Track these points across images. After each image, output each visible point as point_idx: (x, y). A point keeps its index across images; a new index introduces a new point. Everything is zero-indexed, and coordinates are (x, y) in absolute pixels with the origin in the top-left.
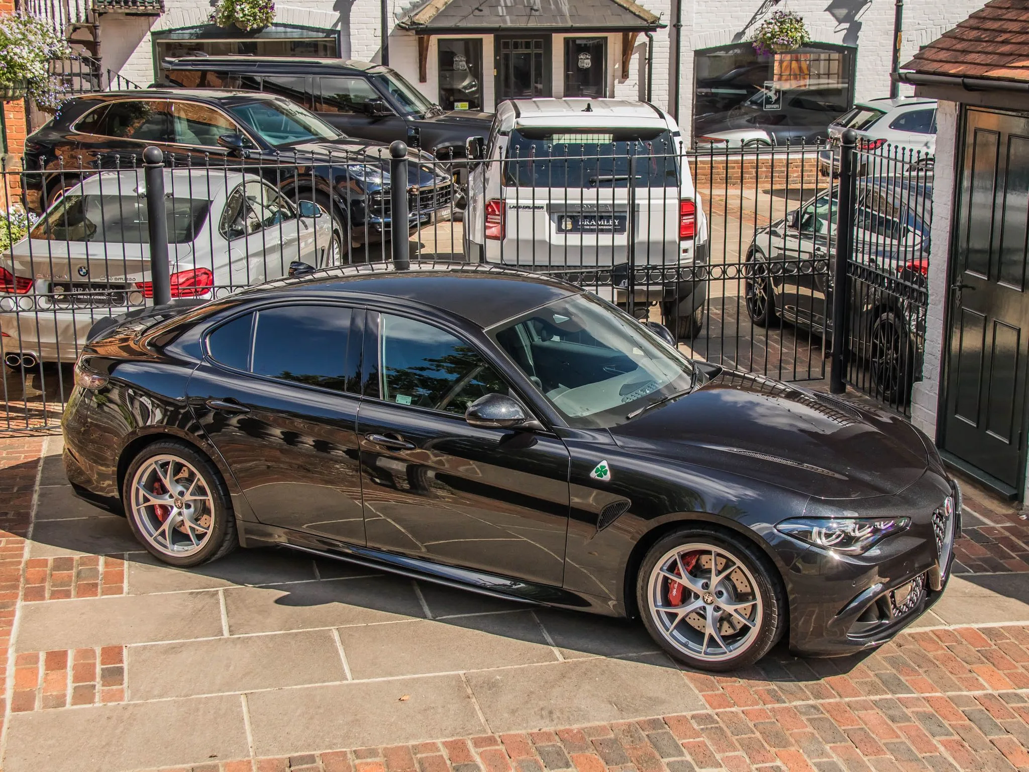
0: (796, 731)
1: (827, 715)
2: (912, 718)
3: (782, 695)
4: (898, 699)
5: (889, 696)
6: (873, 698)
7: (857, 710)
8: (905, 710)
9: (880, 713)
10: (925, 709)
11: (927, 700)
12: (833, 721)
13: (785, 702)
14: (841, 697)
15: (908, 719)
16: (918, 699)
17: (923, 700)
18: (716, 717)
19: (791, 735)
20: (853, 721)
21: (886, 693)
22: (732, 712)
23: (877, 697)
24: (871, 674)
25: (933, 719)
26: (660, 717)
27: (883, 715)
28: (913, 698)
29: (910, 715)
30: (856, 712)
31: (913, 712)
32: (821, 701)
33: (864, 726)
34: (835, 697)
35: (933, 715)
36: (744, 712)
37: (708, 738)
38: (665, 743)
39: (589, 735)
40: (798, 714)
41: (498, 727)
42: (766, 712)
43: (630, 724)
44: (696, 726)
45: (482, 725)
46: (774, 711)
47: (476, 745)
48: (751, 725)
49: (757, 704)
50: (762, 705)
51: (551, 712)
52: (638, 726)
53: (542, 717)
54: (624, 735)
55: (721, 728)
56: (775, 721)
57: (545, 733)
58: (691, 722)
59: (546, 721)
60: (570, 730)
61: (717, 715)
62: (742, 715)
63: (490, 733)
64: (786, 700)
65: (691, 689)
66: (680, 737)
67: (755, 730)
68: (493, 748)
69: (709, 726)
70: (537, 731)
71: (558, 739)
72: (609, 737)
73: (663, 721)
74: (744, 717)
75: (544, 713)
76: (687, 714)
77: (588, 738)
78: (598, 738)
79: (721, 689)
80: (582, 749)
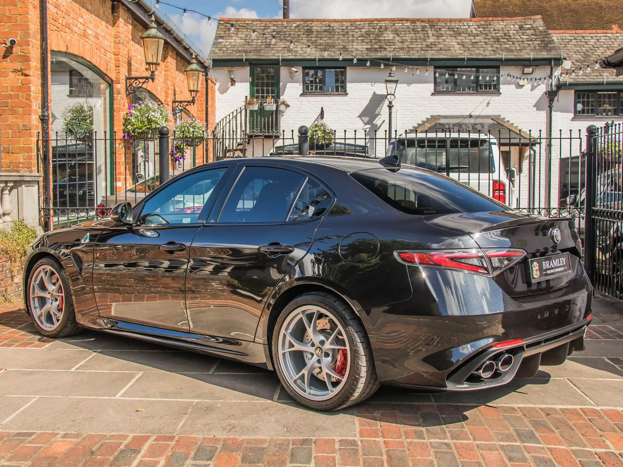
0: (418, 457)
1: (455, 451)
2: (530, 461)
3: (425, 434)
4: (525, 447)
5: (518, 444)
6: (502, 443)
7: (483, 450)
8: (526, 454)
9: (502, 453)
10: (545, 456)
11: (551, 450)
12: (456, 455)
13: (424, 439)
14: (474, 439)
15: (525, 460)
16: (543, 448)
17: (547, 450)
18: (359, 443)
19: (412, 460)
20: (474, 456)
21: (516, 441)
22: (375, 441)
23: (505, 443)
24: (511, 429)
25: (549, 463)
26: (314, 438)
27: (504, 456)
28: (538, 447)
29: (528, 458)
30: (481, 451)
31: (532, 456)
32: (455, 441)
33: (482, 461)
34: (469, 439)
35: (551, 460)
36: (385, 442)
37: (340, 455)
38: (302, 454)
39: (248, 443)
40: (430, 447)
41: (184, 432)
42: (404, 444)
43: (286, 440)
44: (337, 446)
45: (175, 430)
46: (410, 444)
47: (156, 440)
48: (384, 450)
49: (399, 438)
50: (403, 439)
51: (234, 427)
52: (291, 442)
53: (224, 429)
54: (275, 446)
55: (357, 450)
56: (406, 450)
57: (216, 439)
58: (336, 443)
59: (225, 432)
60: (236, 439)
61: (361, 441)
62: (382, 444)
63: (175, 434)
64: (426, 438)
65: (355, 424)
66: (317, 452)
67: (384, 454)
68: (166, 442)
69: (348, 448)
70: (212, 436)
71: (221, 443)
72: (262, 446)
73: (314, 441)
74: (382, 445)
75: (228, 427)
76: (337, 439)
77: (245, 445)
78: (253, 446)
79: (379, 426)
80: (232, 451)
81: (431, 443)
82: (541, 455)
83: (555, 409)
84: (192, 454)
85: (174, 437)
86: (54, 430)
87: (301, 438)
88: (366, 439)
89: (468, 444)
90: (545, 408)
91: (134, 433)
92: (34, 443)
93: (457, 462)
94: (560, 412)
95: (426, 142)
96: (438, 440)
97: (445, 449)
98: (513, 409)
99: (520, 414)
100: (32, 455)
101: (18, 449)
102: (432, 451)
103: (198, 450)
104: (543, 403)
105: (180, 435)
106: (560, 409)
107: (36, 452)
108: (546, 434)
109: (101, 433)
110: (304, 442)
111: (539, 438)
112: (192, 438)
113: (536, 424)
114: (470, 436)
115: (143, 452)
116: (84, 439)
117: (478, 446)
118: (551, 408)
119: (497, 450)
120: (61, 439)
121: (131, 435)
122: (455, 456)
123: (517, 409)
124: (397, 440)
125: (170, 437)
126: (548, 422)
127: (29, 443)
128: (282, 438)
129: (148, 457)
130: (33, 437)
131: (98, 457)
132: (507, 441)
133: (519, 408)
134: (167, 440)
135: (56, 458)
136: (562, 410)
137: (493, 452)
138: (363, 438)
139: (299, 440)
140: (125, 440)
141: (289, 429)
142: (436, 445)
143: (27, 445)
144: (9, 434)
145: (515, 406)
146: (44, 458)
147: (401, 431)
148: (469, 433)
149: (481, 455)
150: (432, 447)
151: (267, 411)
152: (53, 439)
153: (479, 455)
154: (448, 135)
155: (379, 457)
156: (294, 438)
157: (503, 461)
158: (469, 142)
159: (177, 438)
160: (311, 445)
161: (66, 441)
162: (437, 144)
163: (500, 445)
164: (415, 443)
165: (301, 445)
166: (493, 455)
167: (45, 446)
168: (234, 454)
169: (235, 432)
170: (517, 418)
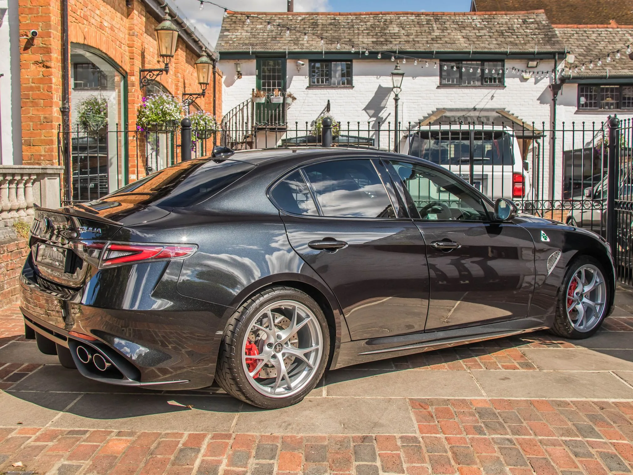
0: (484, 454)
1: (519, 447)
2: (595, 456)
3: (485, 429)
4: (587, 441)
5: (580, 439)
6: (563, 438)
7: (546, 445)
8: (590, 449)
9: (567, 449)
10: (610, 451)
11: (614, 445)
13: (485, 434)
14: (536, 435)
15: (591, 455)
16: (605, 443)
17: (610, 444)
19: (478, 457)
20: (539, 452)
21: (578, 436)
22: (437, 437)
23: (568, 439)
24: (570, 423)
25: (615, 458)
26: (374, 435)
27: (569, 451)
28: (601, 442)
29: (593, 453)
30: (545, 447)
31: (597, 451)
32: (517, 437)
33: (548, 457)
34: (530, 435)
35: (616, 456)
36: (446, 438)
37: (404, 452)
38: (365, 451)
39: (307, 441)
40: (493, 443)
41: (240, 429)
42: (465, 440)
43: (346, 437)
44: (399, 443)
45: (230, 427)
46: (472, 440)
47: (213, 438)
48: (447, 447)
49: (460, 434)
50: (464, 435)
51: (289, 424)
52: (351, 440)
53: (280, 427)
54: (336, 443)
55: (420, 447)
56: (470, 446)
57: (274, 436)
58: (397, 440)
59: (281, 430)
60: (294, 437)
61: (422, 438)
62: (444, 440)
63: (231, 432)
64: (487, 434)
65: (412, 420)
66: (381, 449)
67: (448, 450)
68: (224, 441)
69: (411, 445)
70: (269, 434)
71: (280, 441)
72: (322, 443)
73: (374, 438)
74: (445, 443)
75: (283, 424)
76: (398, 435)
77: (305, 443)
78: (313, 443)
79: (437, 422)
80: (294, 449)
81: (493, 439)
82: (605, 450)
83: (607, 403)
84: (254, 453)
85: (231, 435)
86: (106, 428)
87: (360, 435)
88: (427, 435)
89: (530, 440)
90: (597, 402)
91: (189, 431)
92: (90, 441)
93: (523, 458)
94: (613, 405)
95: (450, 134)
96: (499, 436)
97: (508, 445)
98: (567, 404)
99: (574, 408)
100: (91, 454)
101: (74, 447)
102: (496, 447)
103: (258, 448)
104: (595, 396)
105: (236, 433)
106: (613, 403)
107: (95, 451)
108: (606, 429)
109: (155, 431)
110: (364, 439)
111: (599, 432)
112: (249, 435)
113: (593, 418)
114: (531, 432)
115: (203, 451)
116: (139, 437)
117: (541, 441)
118: (604, 402)
119: (561, 446)
120: (116, 437)
121: (186, 433)
122: (520, 452)
123: (570, 403)
124: (458, 436)
125: (226, 435)
126: (604, 416)
127: (84, 441)
128: (342, 435)
129: (209, 456)
130: (87, 435)
131: (159, 456)
132: (568, 436)
133: (572, 402)
134: (224, 439)
135: (116, 457)
136: (616, 404)
137: (557, 447)
138: (424, 435)
139: (359, 437)
140: (181, 438)
141: (346, 426)
142: (499, 441)
143: (83, 443)
144: (62, 432)
145: (568, 400)
146: (104, 457)
147: (460, 426)
148: (528, 428)
149: (546, 451)
150: (495, 442)
151: (319, 408)
152: (108, 438)
153: (544, 451)
154: (472, 127)
155: (444, 454)
156: (353, 435)
157: (570, 457)
158: (493, 134)
159: (234, 436)
160: (372, 442)
161: (122, 439)
162: (461, 136)
163: (562, 441)
164: (477, 439)
165: (363, 442)
166: (558, 451)
167: (102, 444)
168: (296, 452)
169: (292, 428)
170: (572, 412)
